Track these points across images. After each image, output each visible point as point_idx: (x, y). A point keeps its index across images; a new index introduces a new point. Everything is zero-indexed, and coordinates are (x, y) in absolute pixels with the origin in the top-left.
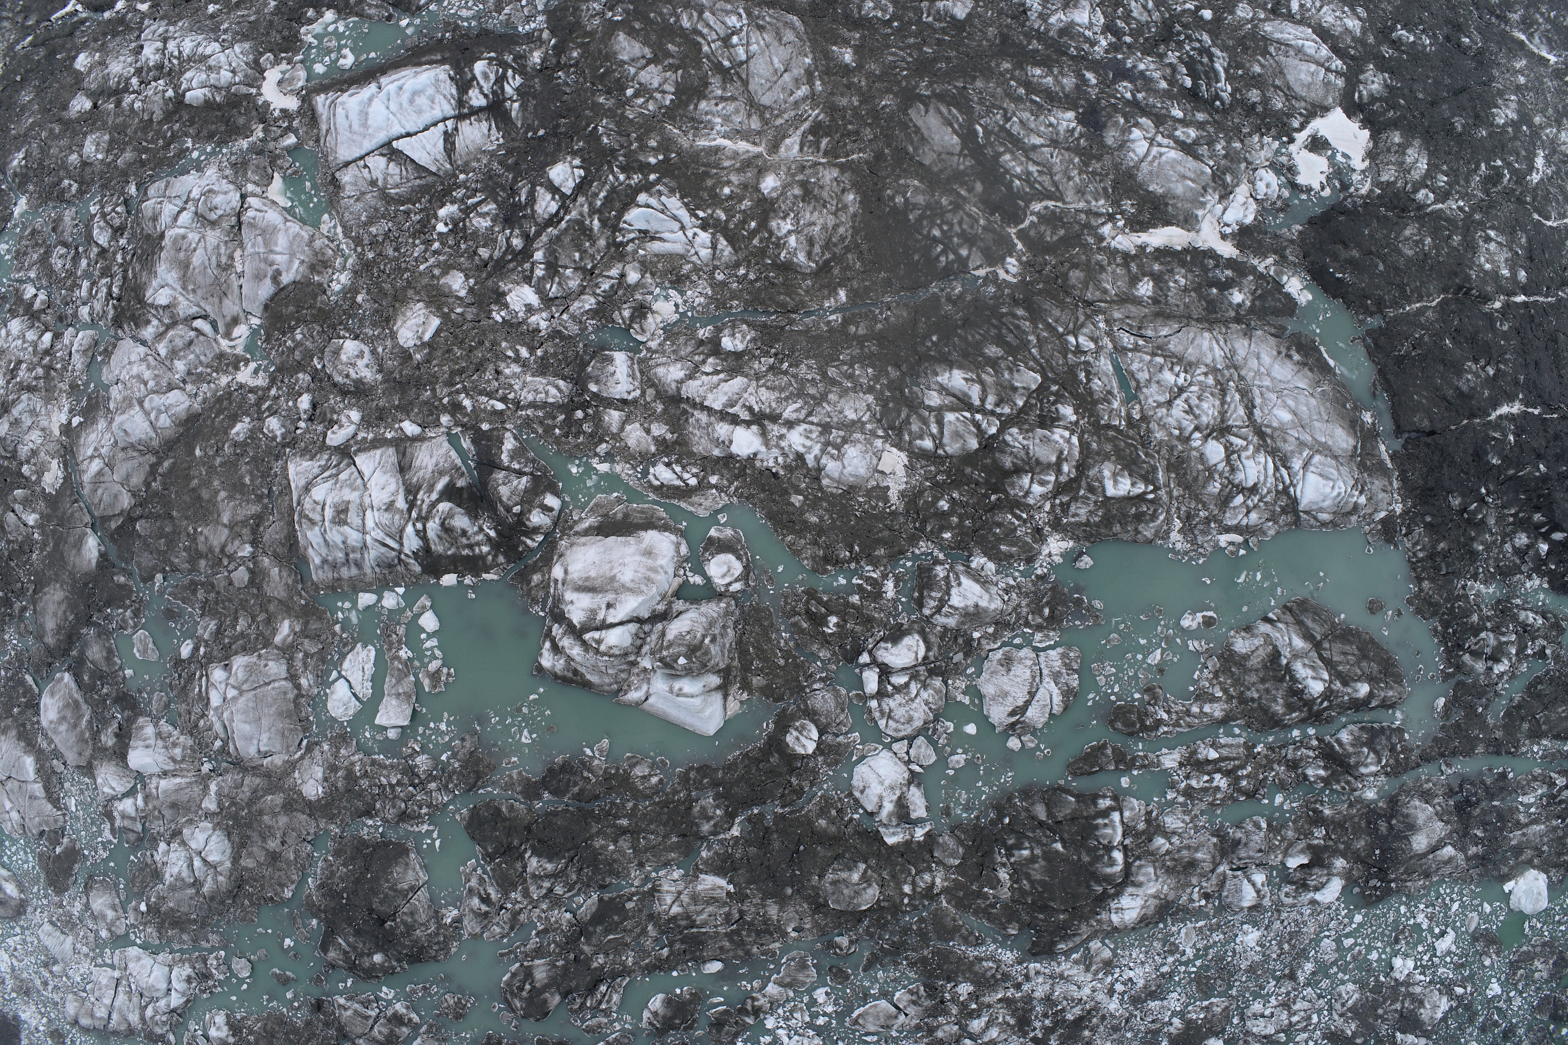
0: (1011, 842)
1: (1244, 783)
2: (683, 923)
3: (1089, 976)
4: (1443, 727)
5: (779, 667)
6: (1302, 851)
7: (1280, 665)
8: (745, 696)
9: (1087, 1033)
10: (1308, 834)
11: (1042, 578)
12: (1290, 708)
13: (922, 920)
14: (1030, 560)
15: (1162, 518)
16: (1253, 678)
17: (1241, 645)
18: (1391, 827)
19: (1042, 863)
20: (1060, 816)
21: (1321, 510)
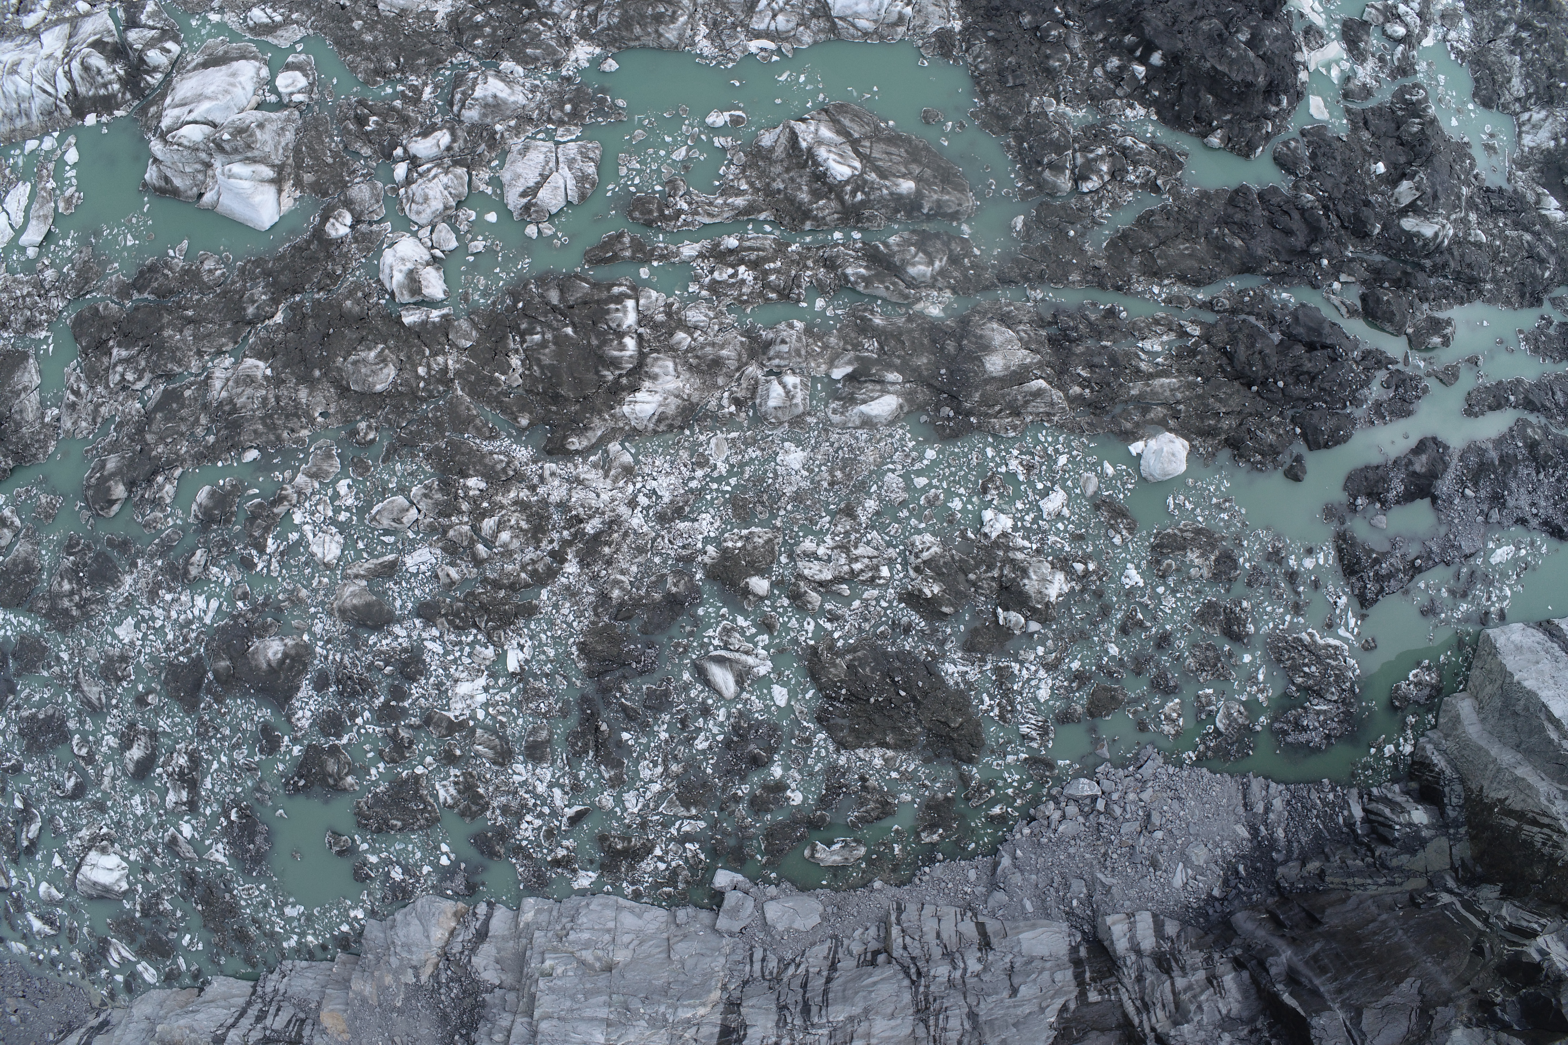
0: (523, 326)
1: (773, 277)
2: (227, 408)
3: (608, 481)
4: (1024, 248)
5: (328, 165)
6: (849, 363)
7: (801, 150)
8: (298, 194)
9: (607, 550)
10: (857, 346)
11: (568, 79)
12: (816, 195)
13: (437, 409)
14: (557, 64)
15: (683, 19)
16: (778, 169)
17: (767, 139)
18: (960, 348)
19: (553, 347)
20: (571, 300)
21: (857, 15)
